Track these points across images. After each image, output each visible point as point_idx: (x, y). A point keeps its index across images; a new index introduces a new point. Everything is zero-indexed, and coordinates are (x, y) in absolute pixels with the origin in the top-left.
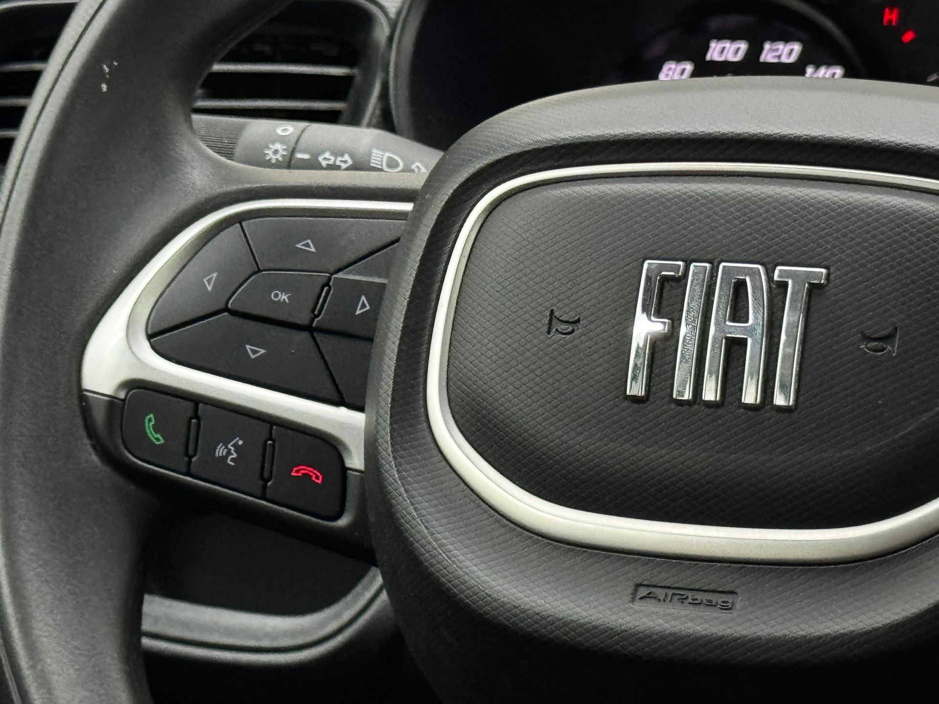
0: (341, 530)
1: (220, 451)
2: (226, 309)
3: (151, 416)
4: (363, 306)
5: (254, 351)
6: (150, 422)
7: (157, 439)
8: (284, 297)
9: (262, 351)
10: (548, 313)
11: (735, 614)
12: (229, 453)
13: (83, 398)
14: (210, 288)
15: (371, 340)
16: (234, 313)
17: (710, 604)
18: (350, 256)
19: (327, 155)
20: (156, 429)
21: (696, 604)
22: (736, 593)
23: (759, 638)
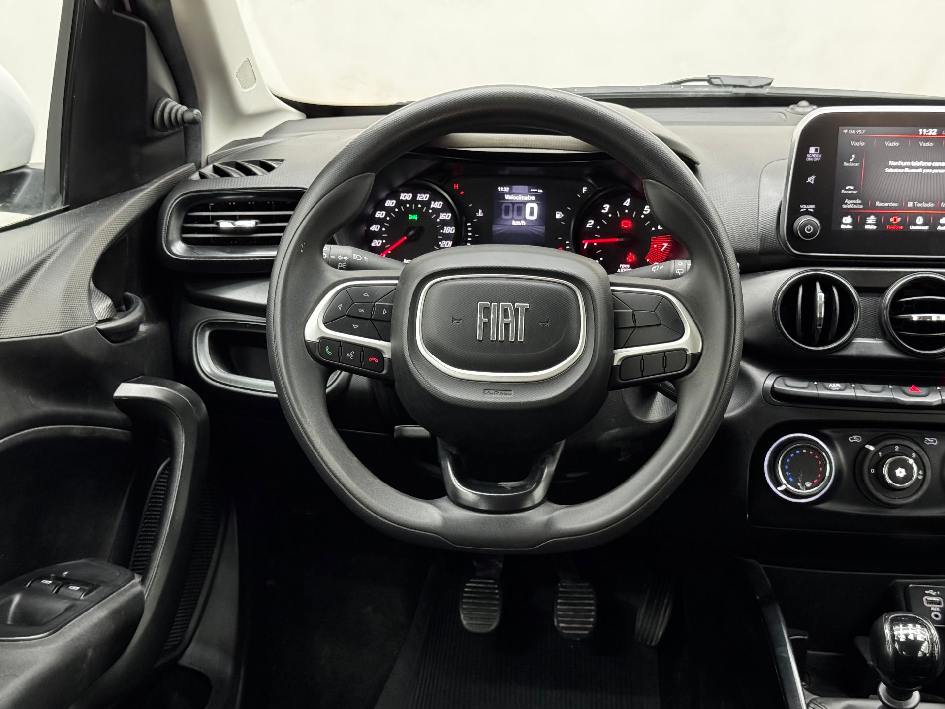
0: (382, 375)
1: (348, 355)
2: (346, 315)
3: (328, 347)
4: (385, 312)
5: (355, 327)
6: (327, 348)
7: (330, 353)
8: (362, 311)
9: (358, 326)
10: (452, 317)
11: (511, 396)
12: (351, 356)
13: (305, 342)
14: (340, 309)
15: (390, 321)
16: (347, 316)
17: (505, 394)
18: (378, 298)
19: (340, 256)
20: (329, 350)
21: (501, 394)
22: (511, 391)
23: (520, 402)
